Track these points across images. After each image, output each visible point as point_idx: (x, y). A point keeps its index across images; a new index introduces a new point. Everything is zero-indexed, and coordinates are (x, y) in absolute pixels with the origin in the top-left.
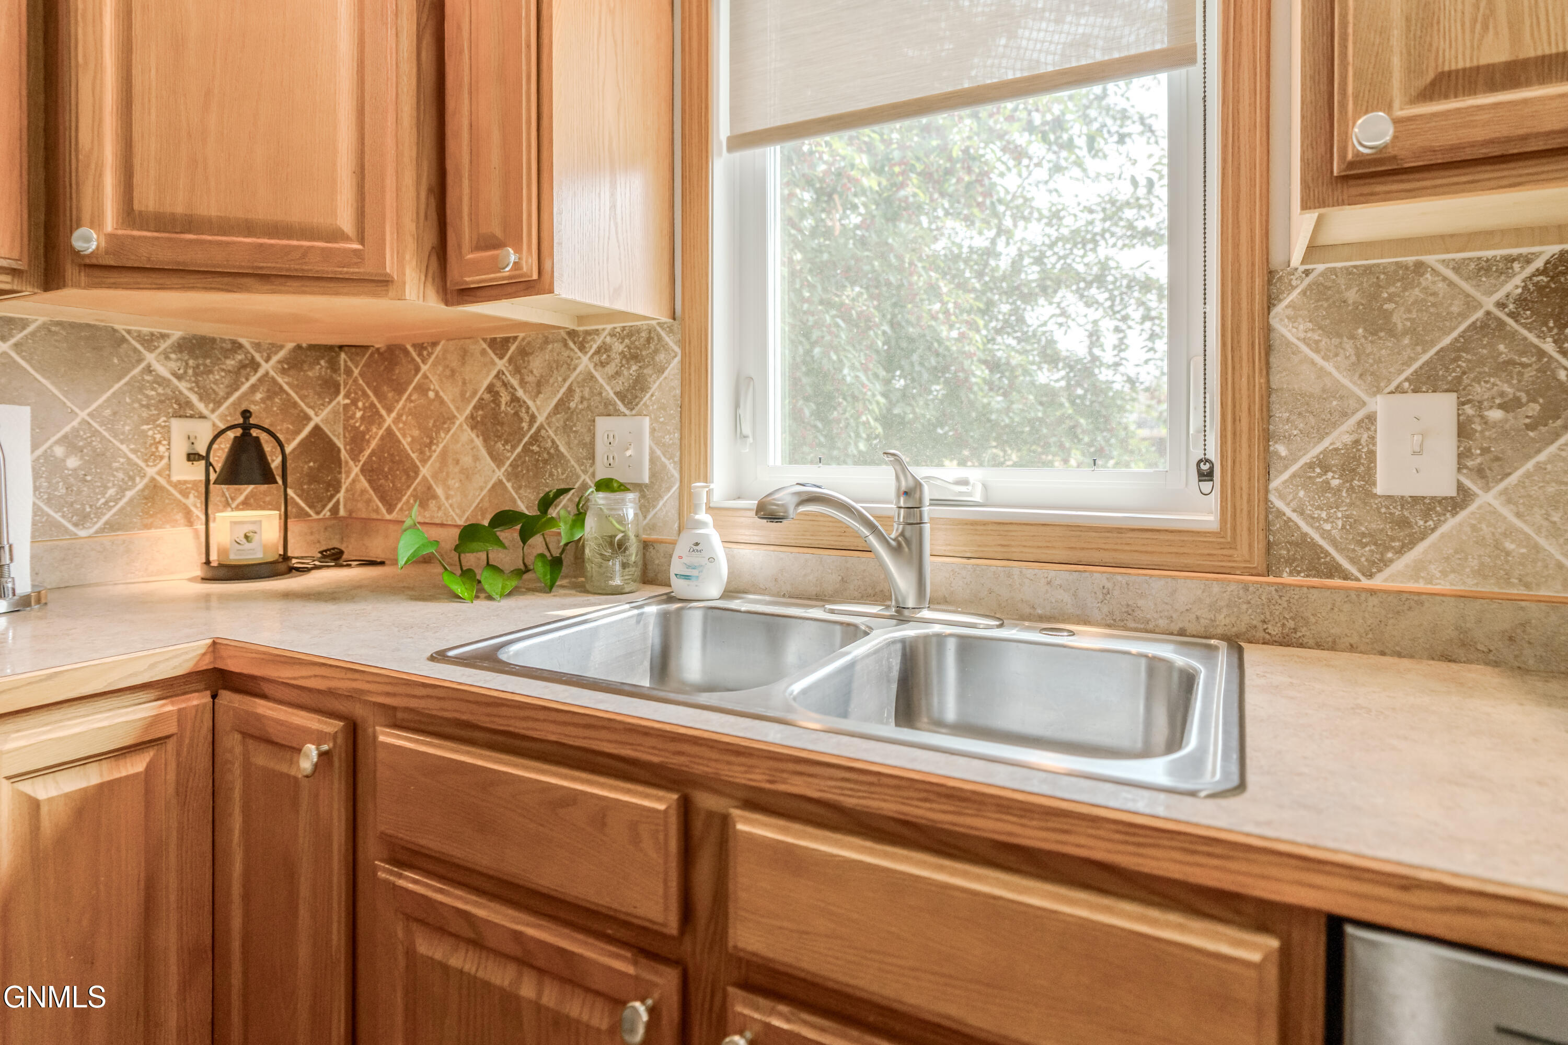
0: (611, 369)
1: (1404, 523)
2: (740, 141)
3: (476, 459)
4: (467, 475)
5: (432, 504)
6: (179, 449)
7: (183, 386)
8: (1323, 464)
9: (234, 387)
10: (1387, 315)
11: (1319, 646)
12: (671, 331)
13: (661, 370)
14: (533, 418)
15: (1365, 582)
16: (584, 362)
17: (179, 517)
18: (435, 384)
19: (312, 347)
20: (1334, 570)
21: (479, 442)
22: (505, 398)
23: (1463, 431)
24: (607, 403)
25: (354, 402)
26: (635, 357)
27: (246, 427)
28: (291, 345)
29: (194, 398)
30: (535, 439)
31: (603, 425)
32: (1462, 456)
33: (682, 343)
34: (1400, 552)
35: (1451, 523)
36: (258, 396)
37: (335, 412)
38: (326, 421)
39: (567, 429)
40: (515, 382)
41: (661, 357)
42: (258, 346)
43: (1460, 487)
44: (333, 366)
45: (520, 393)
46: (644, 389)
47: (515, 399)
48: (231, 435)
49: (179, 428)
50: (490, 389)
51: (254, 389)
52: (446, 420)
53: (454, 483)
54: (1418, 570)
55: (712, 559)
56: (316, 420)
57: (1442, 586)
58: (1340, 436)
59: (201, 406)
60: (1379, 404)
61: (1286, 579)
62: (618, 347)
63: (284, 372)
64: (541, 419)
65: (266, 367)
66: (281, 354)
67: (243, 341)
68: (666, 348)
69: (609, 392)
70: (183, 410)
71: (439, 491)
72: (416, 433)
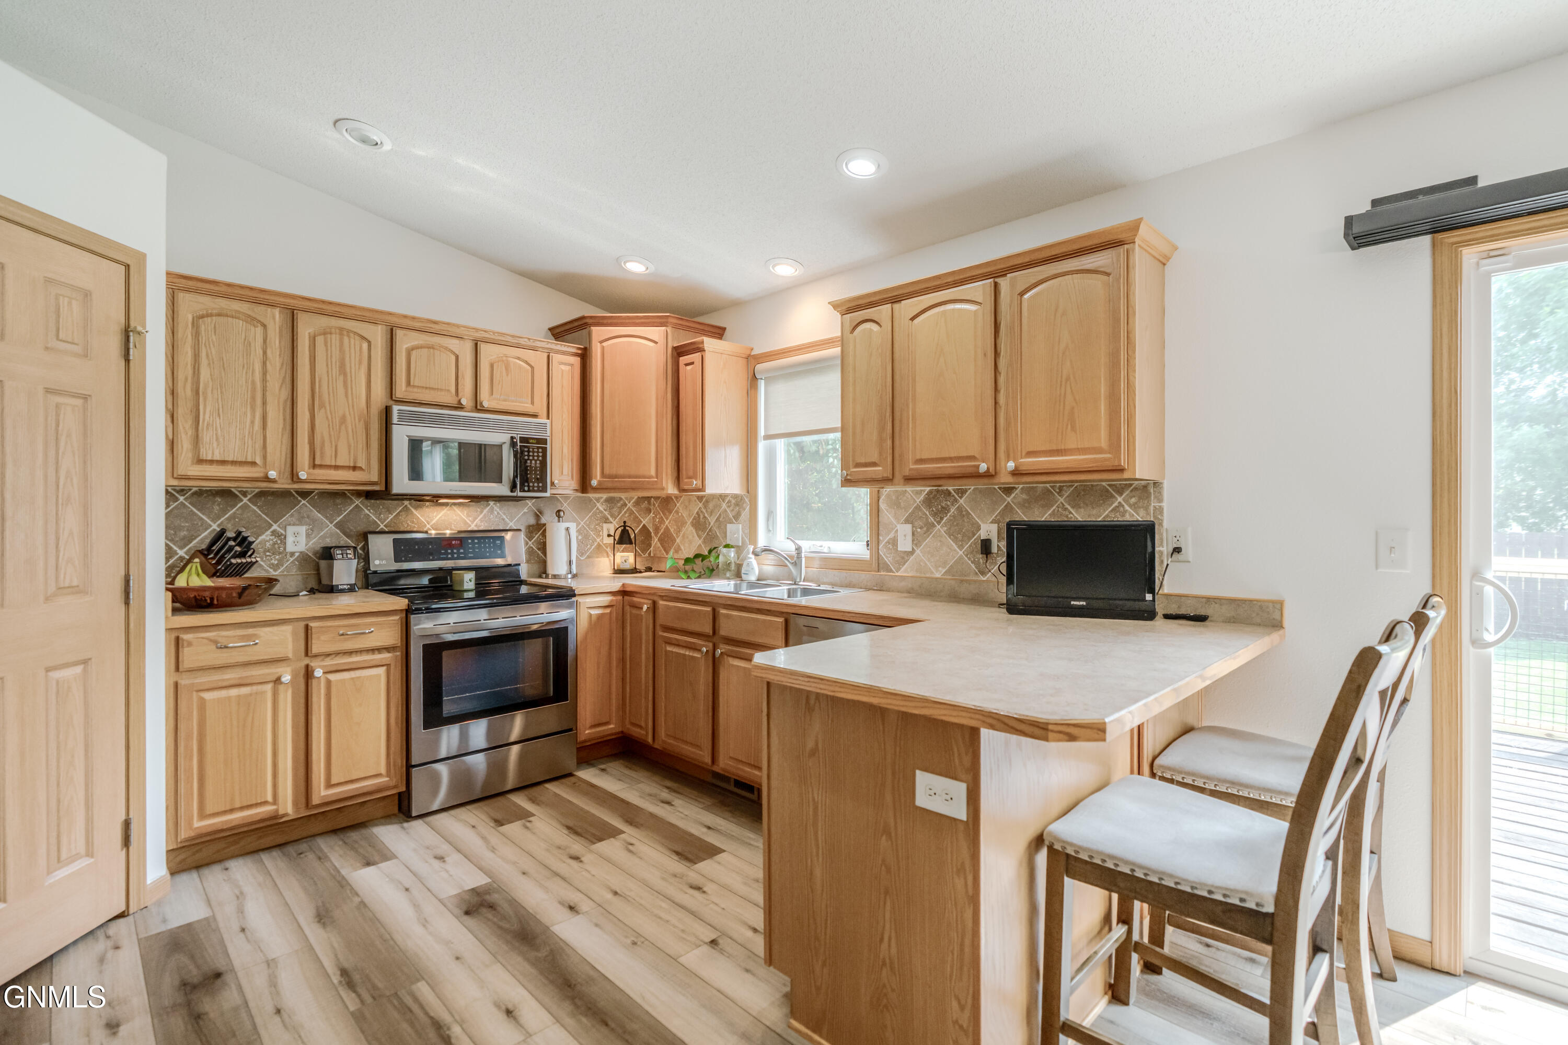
0: (731, 508)
1: (903, 558)
2: (767, 437)
3: (693, 537)
4: (691, 542)
5: (680, 552)
6: (605, 533)
7: (606, 513)
8: (888, 542)
9: (620, 513)
10: (900, 503)
11: (886, 591)
12: (747, 497)
13: (744, 510)
14: (710, 523)
15: (897, 574)
16: (724, 506)
17: (605, 555)
18: (681, 511)
19: (643, 497)
20: (891, 571)
21: (694, 531)
22: (702, 516)
23: (913, 534)
24: (730, 519)
25: (656, 516)
26: (738, 505)
27: (625, 526)
28: (636, 497)
29: (609, 517)
30: (710, 530)
31: (729, 526)
32: (913, 541)
33: (750, 501)
34: (903, 566)
35: (912, 558)
36: (627, 515)
37: (650, 519)
38: (647, 522)
39: (719, 527)
40: (704, 511)
41: (745, 505)
42: (626, 498)
43: (913, 549)
44: (649, 503)
45: (706, 515)
46: (740, 515)
47: (705, 517)
48: (620, 529)
49: (605, 526)
50: (697, 513)
51: (625, 512)
52: (684, 523)
53: (687, 545)
54: (906, 571)
55: (752, 569)
56: (644, 522)
57: (910, 574)
58: (891, 535)
59: (611, 519)
60: (899, 527)
61: (882, 573)
62: (733, 501)
63: (634, 506)
64: (712, 524)
65: (629, 505)
66: (634, 500)
67: (623, 497)
68: (746, 502)
69: (731, 516)
70: (606, 521)
71: (682, 548)
72: (675, 527)
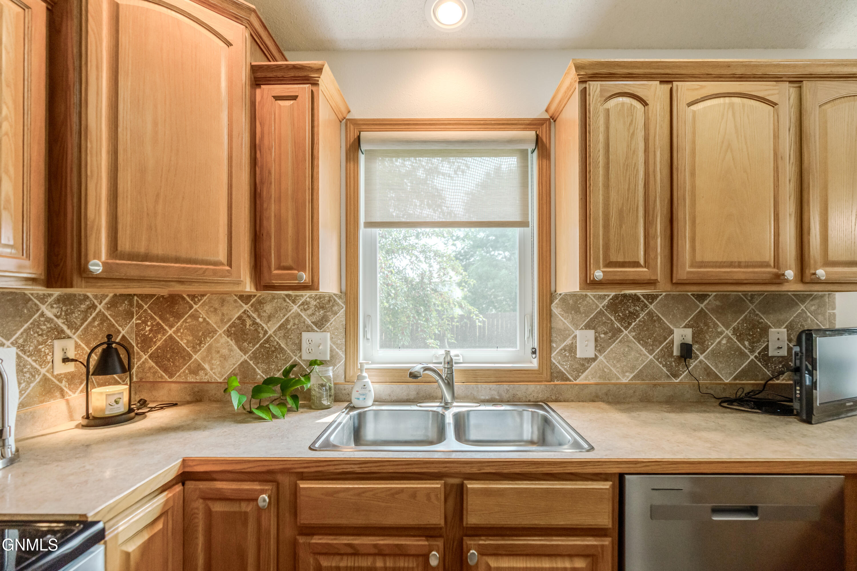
0: (310, 312)
1: (583, 365)
2: (370, 224)
3: (231, 350)
4: (225, 358)
5: (201, 373)
6: (58, 356)
7: (59, 322)
8: (564, 349)
9: (84, 320)
10: (579, 308)
11: (565, 401)
12: (340, 297)
13: (336, 314)
14: (266, 332)
15: (575, 382)
16: (295, 308)
17: (58, 394)
18: (203, 314)
19: (121, 295)
20: (568, 379)
21: (232, 343)
22: (248, 322)
23: (596, 340)
24: (308, 326)
25: (145, 322)
26: (323, 308)
27: (109, 344)
28: (111, 295)
29: (65, 328)
30: (267, 341)
31: (305, 336)
32: (596, 346)
33: (346, 303)
34: (582, 373)
35: (593, 365)
36: (96, 323)
37: (132, 327)
38: (127, 332)
39: (285, 337)
40: (255, 316)
41: (336, 308)
42: (96, 297)
43: (596, 355)
44: (131, 304)
45: (258, 320)
46: (327, 321)
47: (255, 323)
49: (58, 344)
50: (239, 318)
51: (94, 319)
52: (211, 332)
53: (216, 362)
54: (586, 378)
55: (370, 391)
56: (123, 332)
57: (592, 382)
58: (568, 341)
59: (68, 332)
60: (578, 332)
61: (556, 382)
62: (313, 303)
63: (108, 309)
64: (270, 332)
65: (100, 307)
66: (107, 299)
67: (89, 294)
68: (338, 304)
69: (309, 321)
70: (60, 335)
71: (206, 366)
72: (190, 338)
